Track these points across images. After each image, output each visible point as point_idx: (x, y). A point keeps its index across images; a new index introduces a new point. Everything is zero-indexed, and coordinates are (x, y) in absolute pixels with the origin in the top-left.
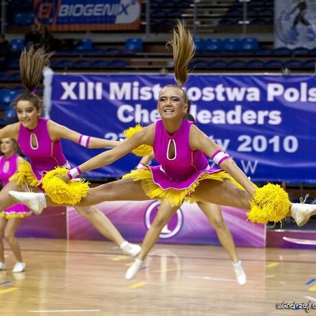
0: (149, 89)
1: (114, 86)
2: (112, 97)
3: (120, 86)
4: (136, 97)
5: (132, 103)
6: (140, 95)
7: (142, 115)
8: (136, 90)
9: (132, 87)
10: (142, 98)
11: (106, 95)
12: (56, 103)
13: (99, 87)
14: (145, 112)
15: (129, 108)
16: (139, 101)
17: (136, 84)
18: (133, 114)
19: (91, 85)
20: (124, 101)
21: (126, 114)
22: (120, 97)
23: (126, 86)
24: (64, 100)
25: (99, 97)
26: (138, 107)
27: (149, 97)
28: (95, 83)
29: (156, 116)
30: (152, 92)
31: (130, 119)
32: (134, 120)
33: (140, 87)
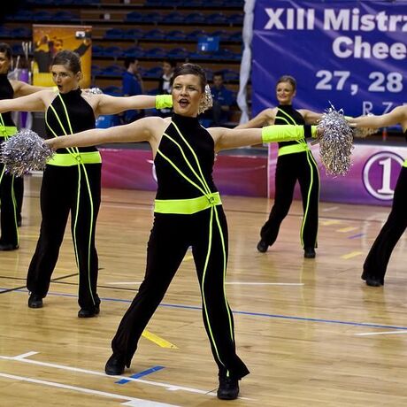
0: (372, 17)
1: (329, 13)
2: (326, 27)
3: (337, 14)
4: (355, 27)
5: (351, 34)
6: (360, 24)
7: (363, 49)
8: (356, 19)
9: (351, 15)
10: (363, 28)
11: (319, 24)
12: (258, 33)
13: (311, 15)
14: (367, 45)
15: (348, 41)
16: (360, 33)
17: (356, 11)
18: (352, 47)
19: (301, 12)
20: (341, 32)
21: (343, 48)
22: (336, 27)
23: (344, 13)
24: (268, 30)
25: (310, 26)
26: (358, 39)
27: (371, 27)
28: (306, 9)
29: (380, 51)
30: (375, 22)
31: (347, 54)
32: (353, 55)
33: (361, 15)
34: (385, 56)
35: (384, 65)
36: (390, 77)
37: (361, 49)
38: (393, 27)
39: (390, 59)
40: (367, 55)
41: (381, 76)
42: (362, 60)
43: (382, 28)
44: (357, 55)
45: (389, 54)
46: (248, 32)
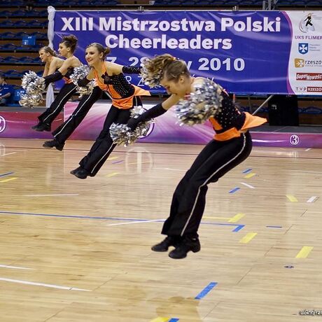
0: (130, 22)
1: (102, 20)
2: (101, 29)
3: (107, 21)
4: (119, 29)
5: (117, 33)
6: (122, 27)
8: (119, 23)
9: (116, 21)
10: (124, 29)
11: (96, 27)
12: (57, 33)
13: (91, 21)
14: (127, 40)
15: (115, 37)
16: (122, 32)
17: (119, 18)
18: (117, 42)
19: (84, 19)
20: (110, 32)
21: (112, 42)
22: (107, 29)
23: (112, 20)
24: (64, 31)
25: (91, 29)
26: (121, 36)
27: (129, 28)
28: (88, 17)
29: (135, 43)
30: (132, 25)
31: (115, 46)
32: (118, 46)
33: (122, 21)
34: (139, 46)
35: (138, 53)
36: (142, 60)
37: (123, 42)
38: (143, 28)
39: (141, 48)
40: (127, 46)
41: (136, 59)
42: (124, 49)
43: (136, 29)
44: (121, 46)
45: (141, 45)
46: (51, 32)
